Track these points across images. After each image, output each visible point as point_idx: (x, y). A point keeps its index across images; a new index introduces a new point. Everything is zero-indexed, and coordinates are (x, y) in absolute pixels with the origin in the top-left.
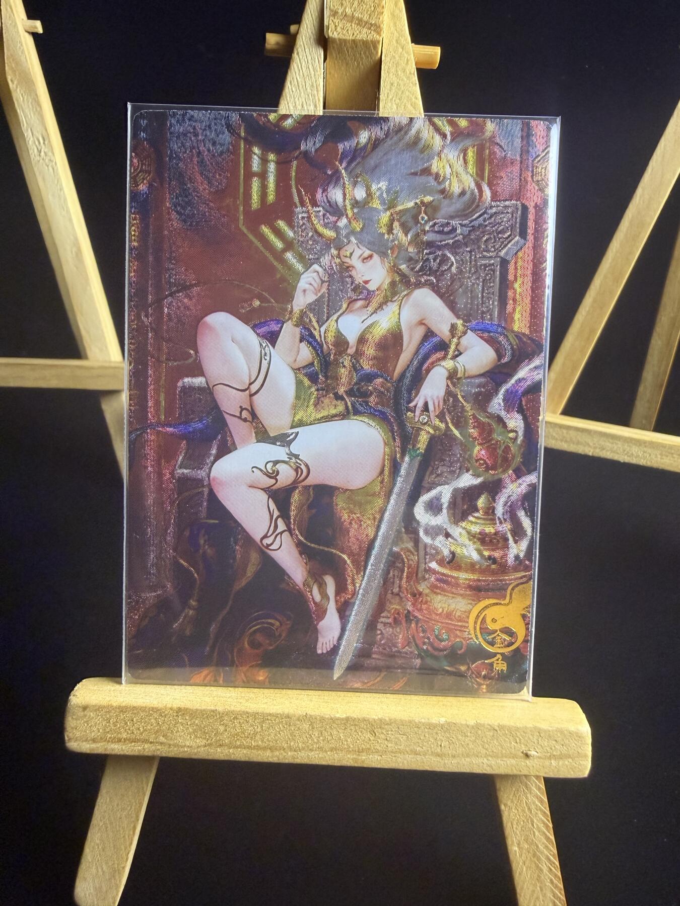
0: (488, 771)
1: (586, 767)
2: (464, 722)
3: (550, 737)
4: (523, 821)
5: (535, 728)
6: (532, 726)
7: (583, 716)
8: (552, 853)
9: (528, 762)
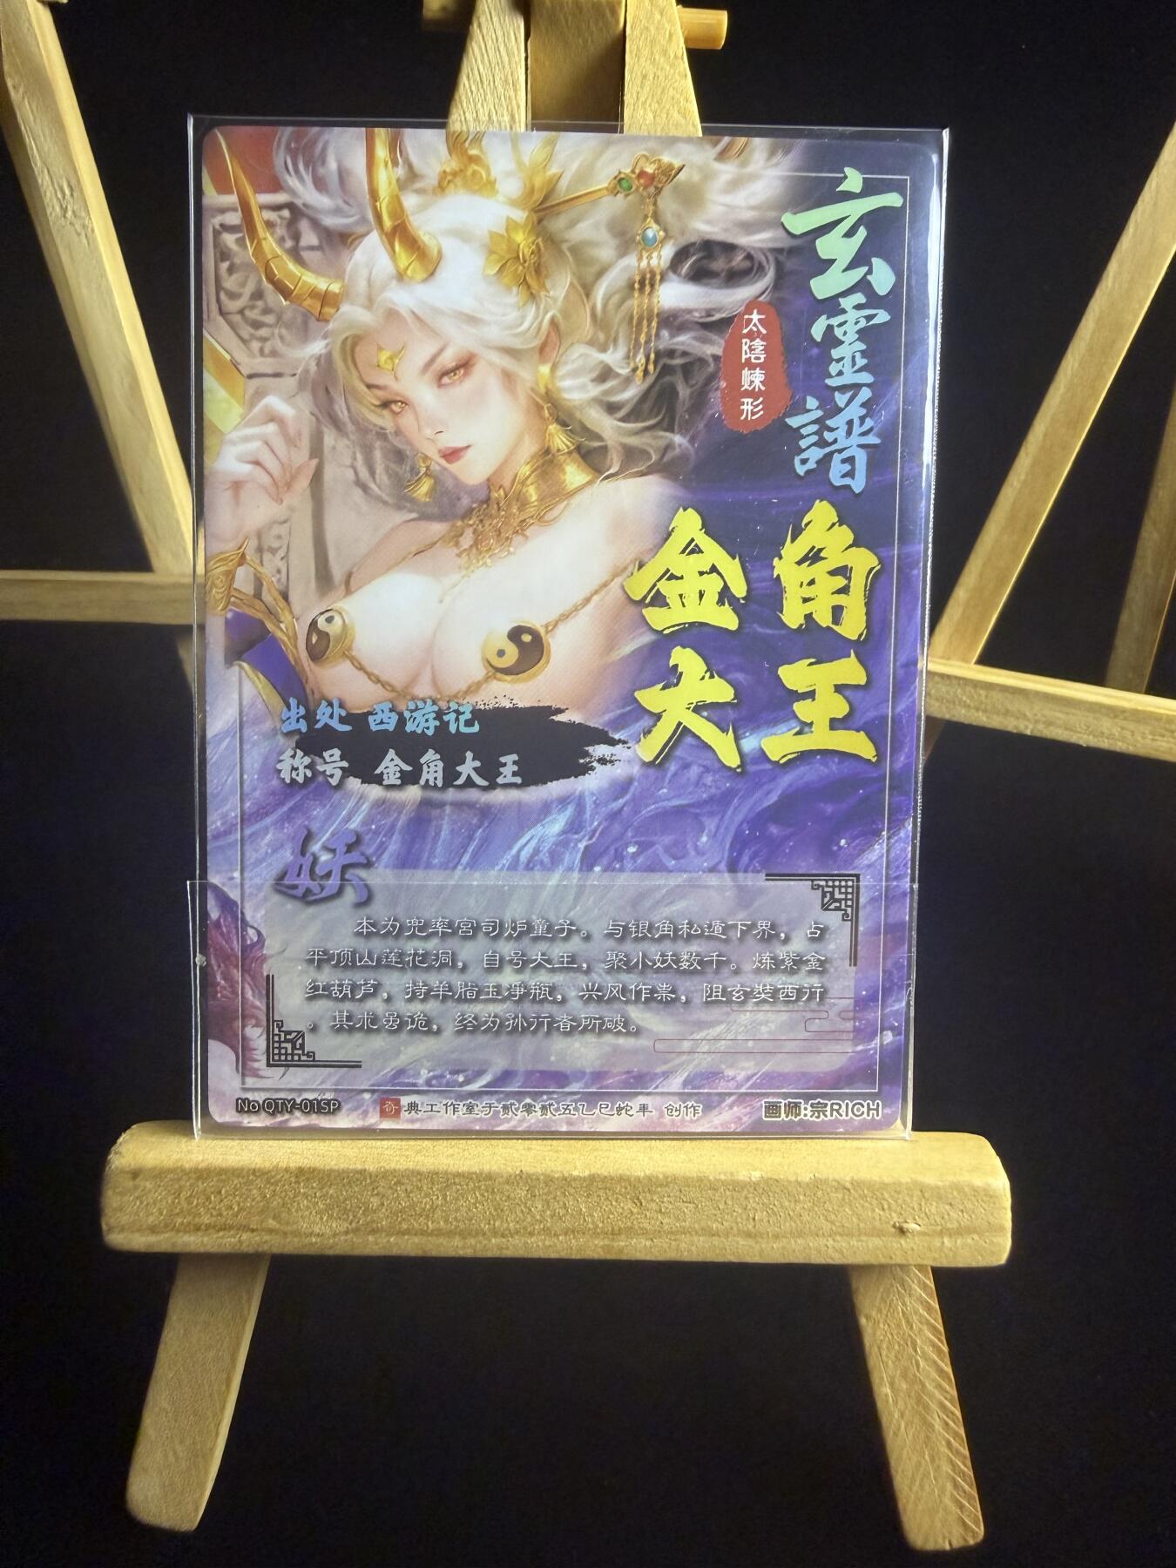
0: (835, 1258)
1: (1005, 1248)
2: (792, 1178)
3: (940, 1198)
4: (899, 1344)
5: (915, 1183)
6: (909, 1180)
7: (997, 1161)
8: (948, 1396)
9: (903, 1242)
